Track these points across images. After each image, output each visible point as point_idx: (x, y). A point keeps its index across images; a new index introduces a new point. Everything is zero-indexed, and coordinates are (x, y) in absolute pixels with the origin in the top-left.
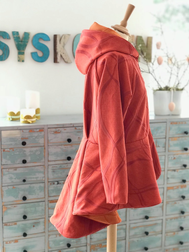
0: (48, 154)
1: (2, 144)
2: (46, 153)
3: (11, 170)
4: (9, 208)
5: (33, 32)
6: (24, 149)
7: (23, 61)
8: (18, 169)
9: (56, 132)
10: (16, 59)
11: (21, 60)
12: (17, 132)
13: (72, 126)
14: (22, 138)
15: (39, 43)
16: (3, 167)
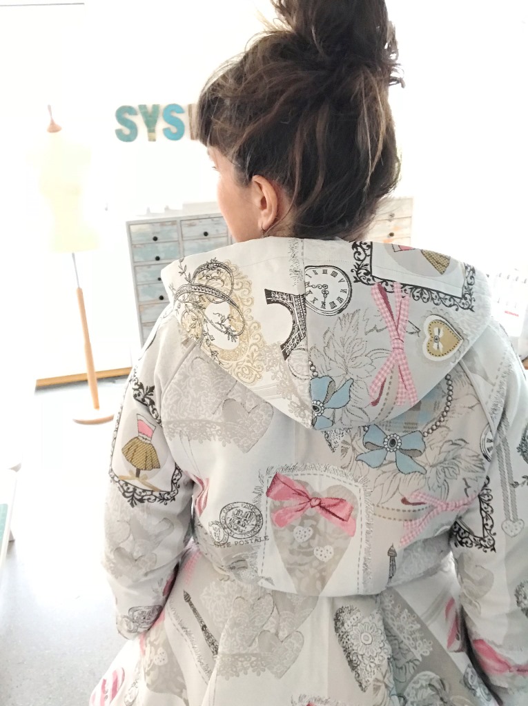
0: (184, 249)
1: (133, 239)
2: (181, 249)
3: (145, 268)
4: (147, 308)
5: (163, 104)
6: (157, 245)
7: (154, 140)
8: (153, 266)
9: (191, 225)
10: (147, 138)
11: (152, 139)
12: (147, 225)
13: (207, 217)
14: (153, 233)
15: (172, 117)
16: (136, 264)
